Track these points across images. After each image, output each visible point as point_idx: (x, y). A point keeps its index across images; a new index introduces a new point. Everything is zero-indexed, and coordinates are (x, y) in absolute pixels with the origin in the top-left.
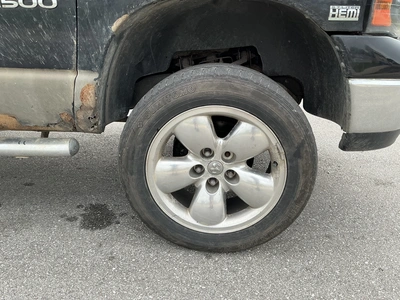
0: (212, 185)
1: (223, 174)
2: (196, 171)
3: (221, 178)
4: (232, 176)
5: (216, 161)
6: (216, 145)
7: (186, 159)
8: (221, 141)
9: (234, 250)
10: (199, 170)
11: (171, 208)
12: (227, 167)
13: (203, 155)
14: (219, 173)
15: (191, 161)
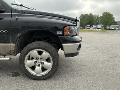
0: (39, 65)
1: (41, 63)
2: (35, 62)
3: (40, 64)
4: (43, 63)
5: (39, 60)
6: (39, 57)
7: (33, 60)
8: (40, 56)
9: (44, 79)
10: (36, 62)
11: (30, 71)
12: (42, 61)
13: (37, 59)
14: (40, 63)
15: (34, 60)
